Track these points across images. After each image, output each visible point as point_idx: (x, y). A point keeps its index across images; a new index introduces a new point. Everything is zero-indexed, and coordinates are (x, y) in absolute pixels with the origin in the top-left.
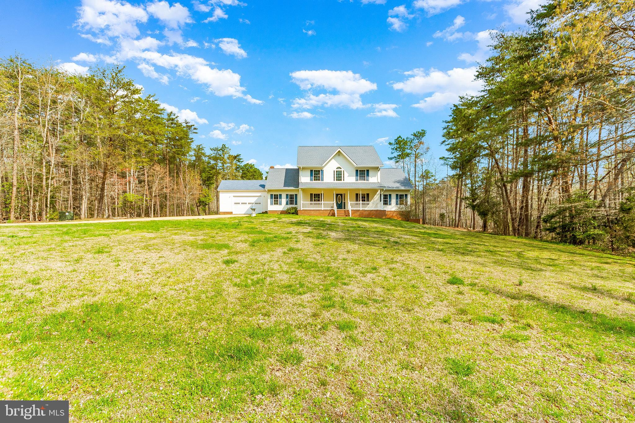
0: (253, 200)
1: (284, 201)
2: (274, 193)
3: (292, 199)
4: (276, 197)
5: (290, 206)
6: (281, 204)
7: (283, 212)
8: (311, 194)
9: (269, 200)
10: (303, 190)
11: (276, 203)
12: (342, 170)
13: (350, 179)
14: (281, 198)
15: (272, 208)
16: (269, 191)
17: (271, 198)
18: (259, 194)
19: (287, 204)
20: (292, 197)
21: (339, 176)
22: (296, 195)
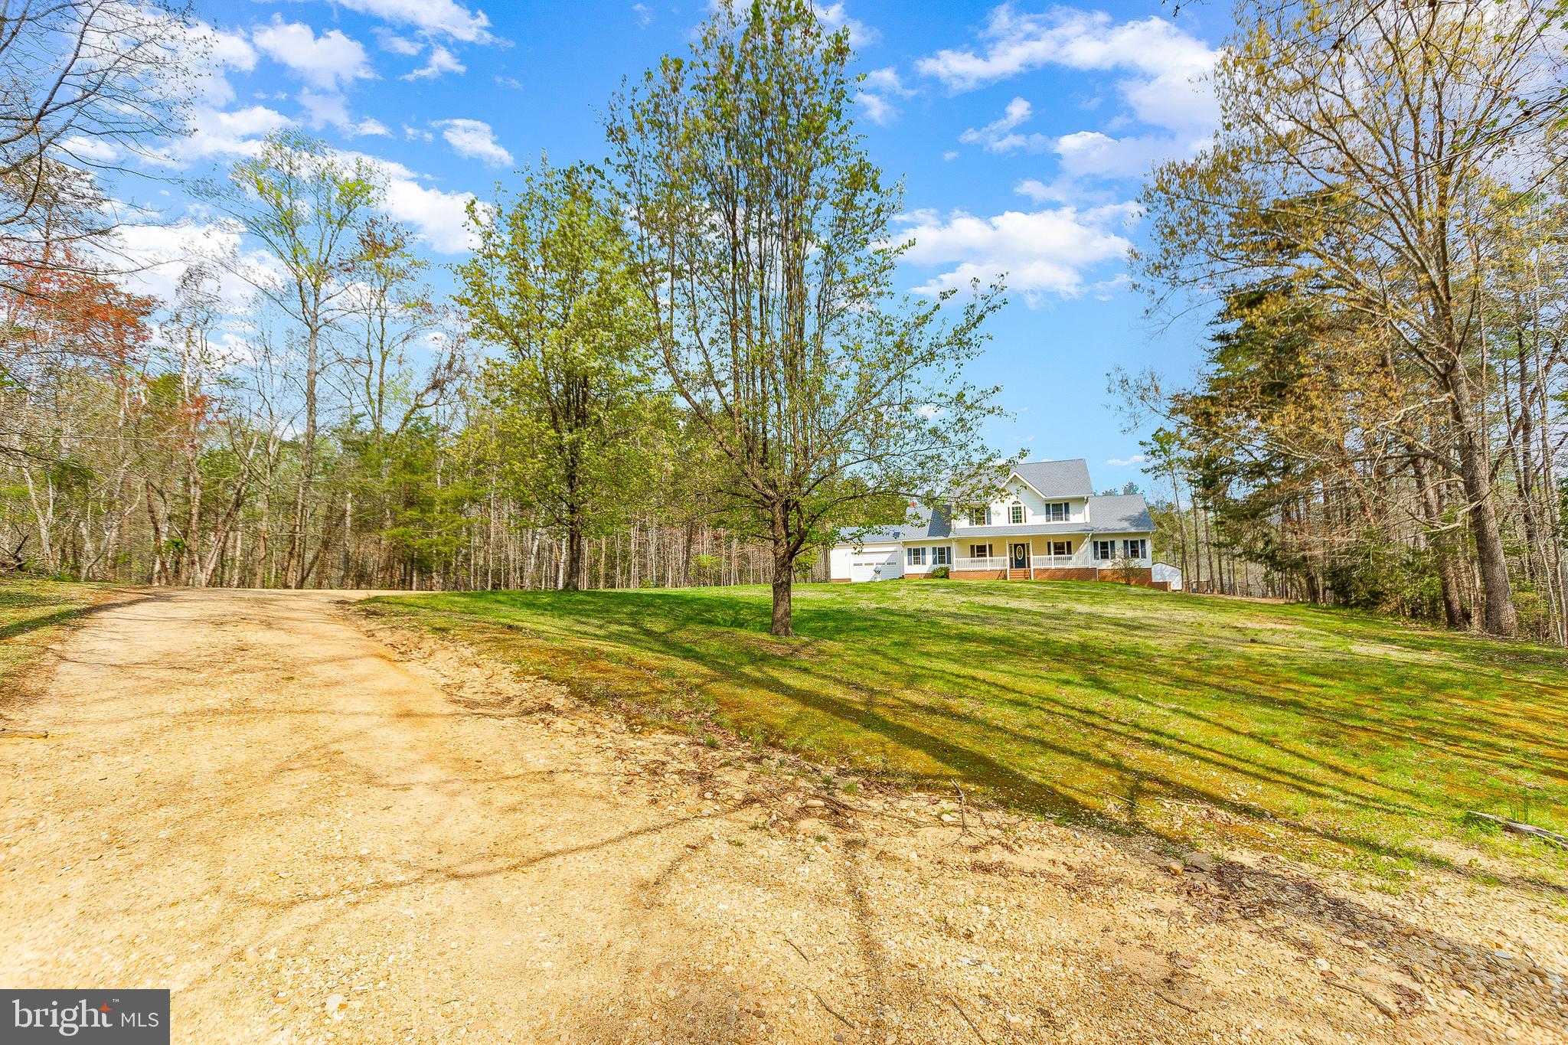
0: (884, 558)
1: (929, 558)
2: (913, 547)
3: (942, 555)
4: (917, 552)
5: (938, 566)
6: (924, 563)
7: (927, 576)
8: (972, 547)
9: (906, 558)
10: (959, 541)
11: (917, 562)
12: (1022, 505)
13: (1036, 520)
14: (924, 554)
15: (910, 569)
16: (905, 543)
17: (909, 554)
18: (892, 549)
19: (935, 562)
20: (942, 551)
21: (1017, 515)
22: (949, 549)
